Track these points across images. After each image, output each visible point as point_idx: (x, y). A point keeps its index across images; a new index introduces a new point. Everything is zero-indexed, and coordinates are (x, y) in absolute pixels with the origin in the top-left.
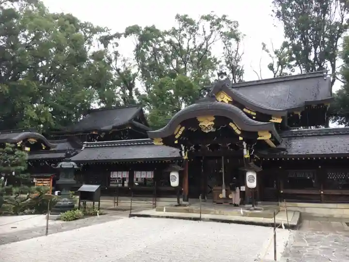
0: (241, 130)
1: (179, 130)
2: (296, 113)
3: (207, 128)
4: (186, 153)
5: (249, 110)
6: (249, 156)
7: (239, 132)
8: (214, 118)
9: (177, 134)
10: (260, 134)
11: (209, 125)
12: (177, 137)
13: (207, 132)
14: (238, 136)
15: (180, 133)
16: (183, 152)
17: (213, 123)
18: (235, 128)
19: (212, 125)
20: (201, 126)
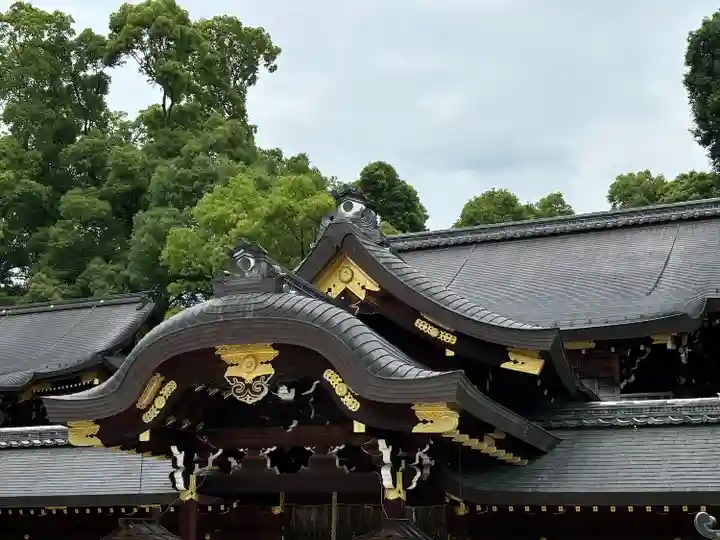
0: (358, 398)
1: (157, 394)
2: (658, 340)
3: (249, 386)
4: (193, 479)
5: (435, 326)
6: (403, 496)
7: (353, 405)
8: (273, 353)
9: (149, 406)
10: (421, 411)
11: (258, 378)
12: (148, 418)
13: (249, 402)
14: (347, 418)
15: (160, 403)
16: (179, 477)
17: (270, 370)
18: (340, 389)
19: (267, 376)
20: (230, 378)
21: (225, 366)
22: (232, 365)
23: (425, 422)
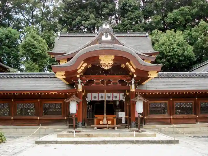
0: (135, 69)
3: (107, 65)
6: (135, 90)
7: (133, 71)
8: (113, 58)
9: (79, 69)
12: (79, 72)
13: (107, 69)
15: (82, 68)
18: (130, 67)
19: (111, 63)
20: (102, 63)
21: (100, 60)
22: (102, 60)
23: (151, 75)
